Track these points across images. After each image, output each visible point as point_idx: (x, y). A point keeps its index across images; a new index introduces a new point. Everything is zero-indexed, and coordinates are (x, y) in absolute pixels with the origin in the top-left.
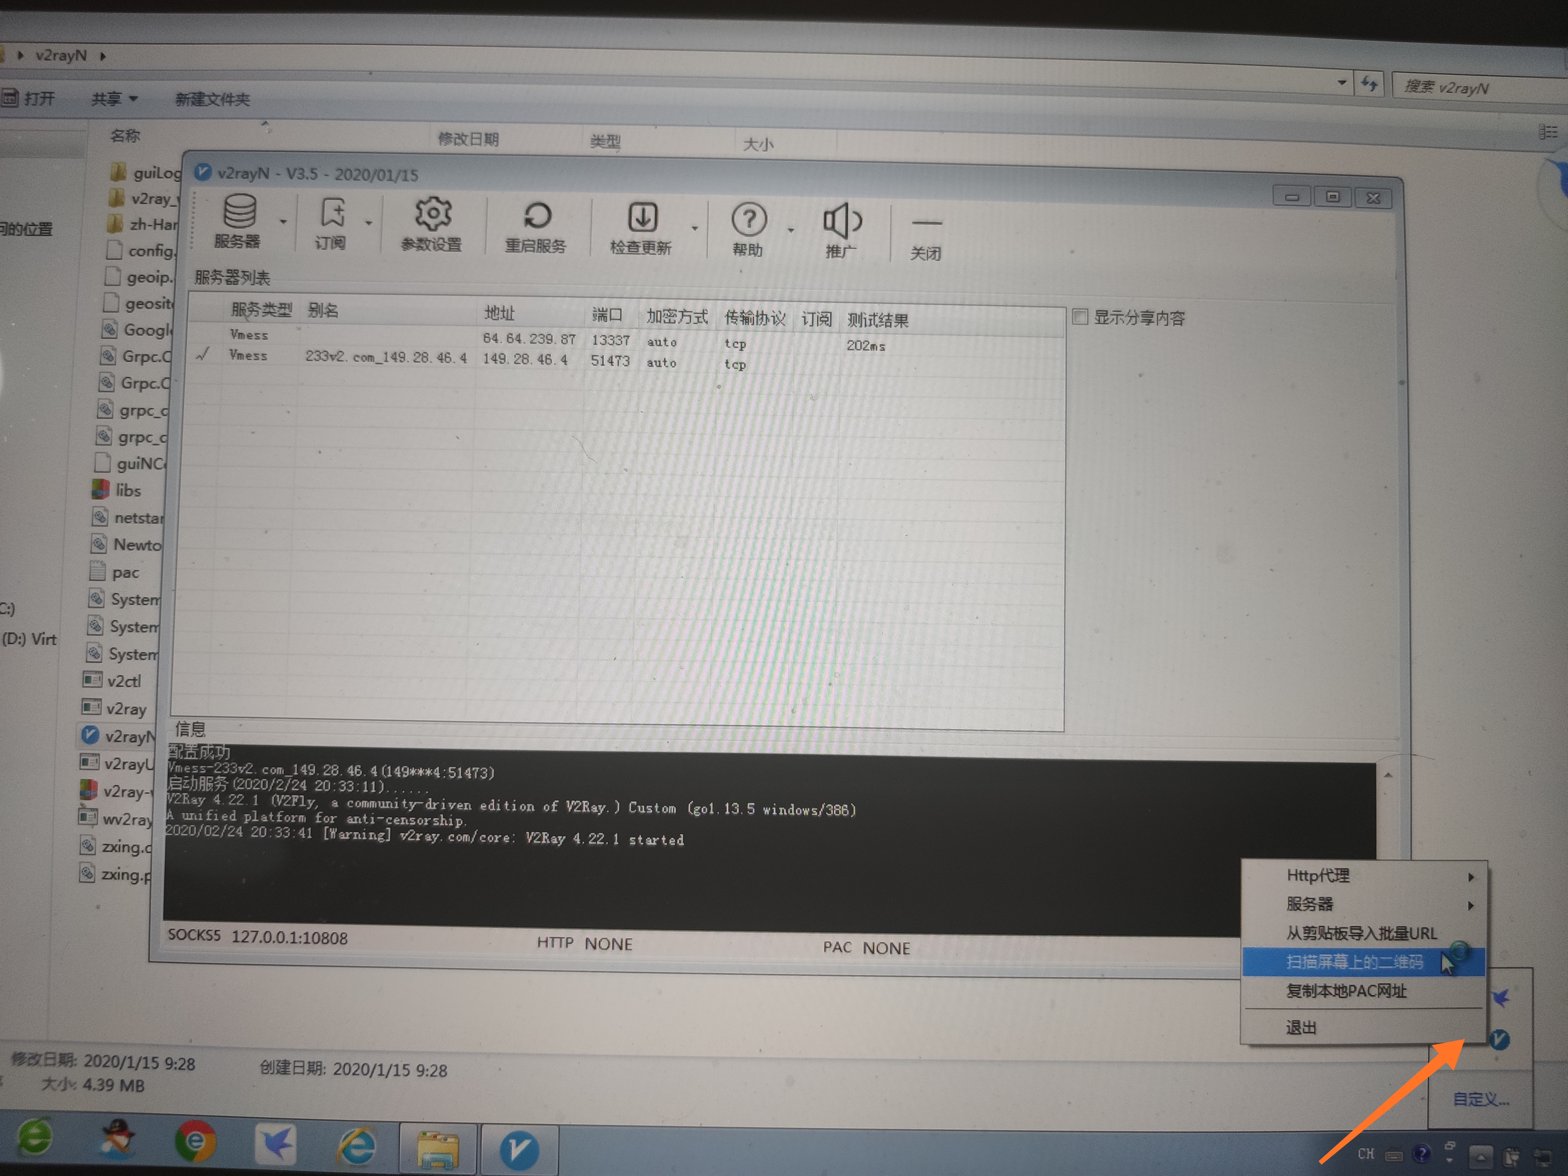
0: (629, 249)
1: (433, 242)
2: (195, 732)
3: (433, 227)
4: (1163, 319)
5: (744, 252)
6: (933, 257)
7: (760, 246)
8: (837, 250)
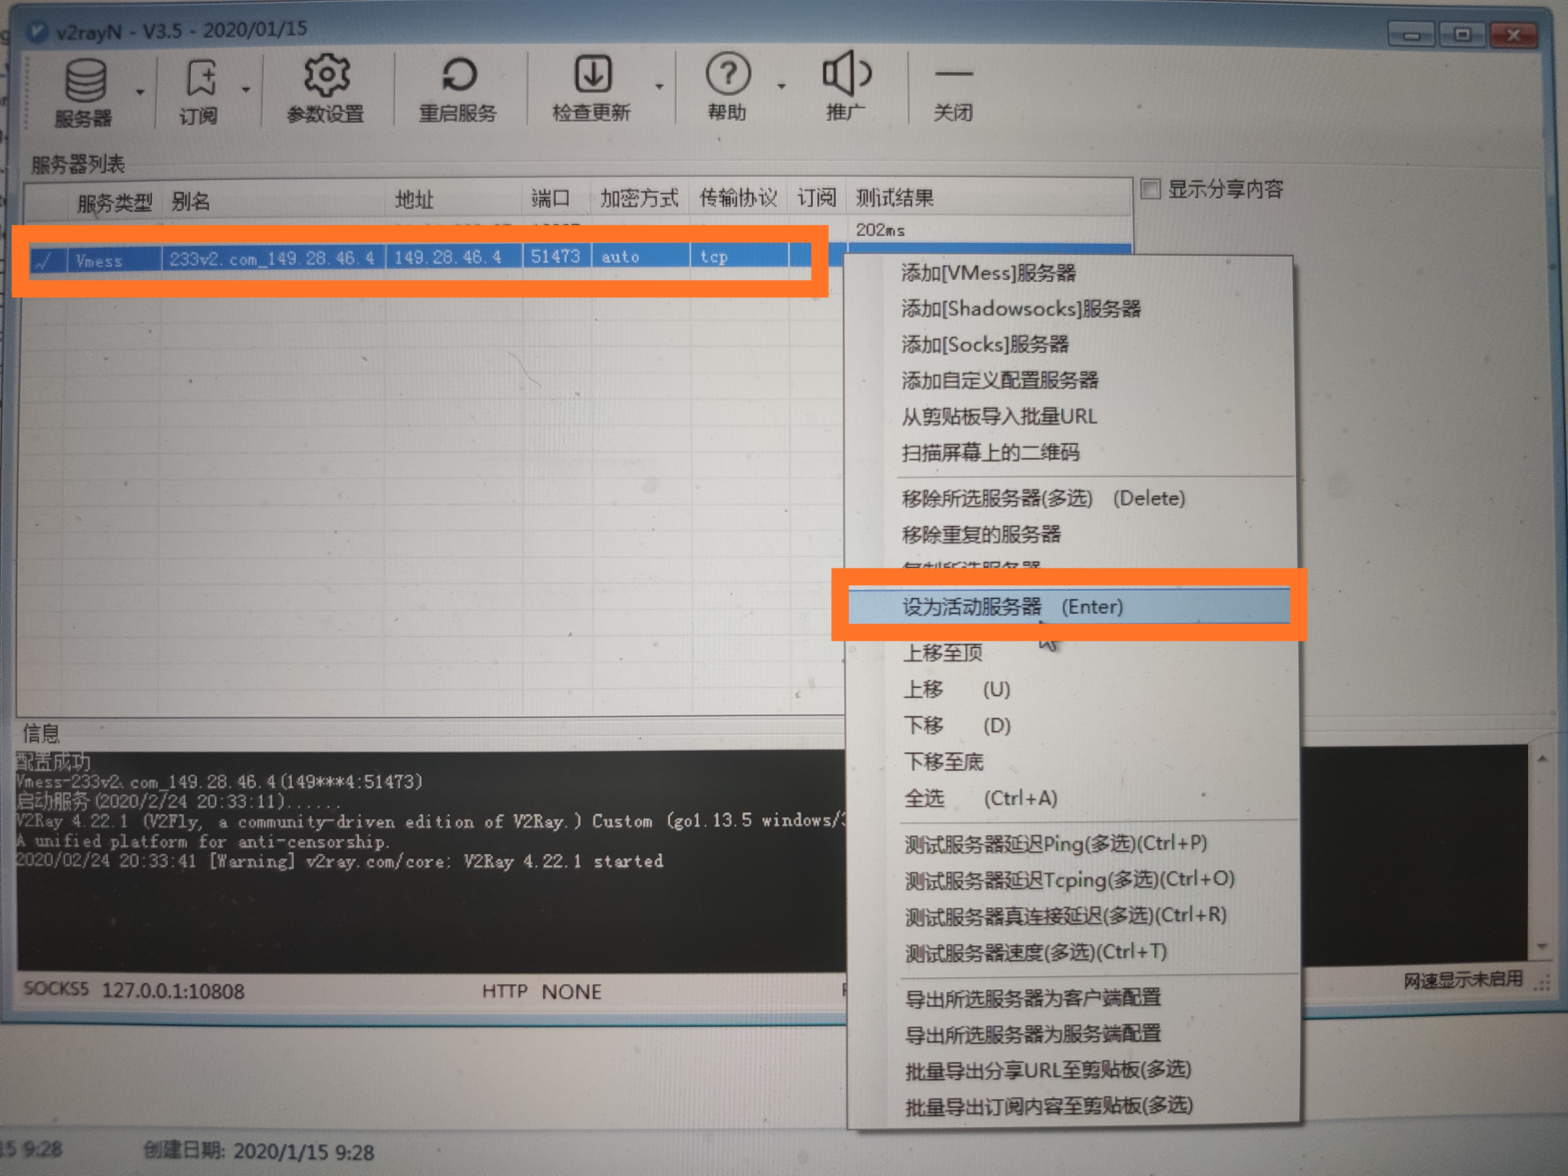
0: (577, 114)
1: (328, 111)
2: (46, 738)
3: (326, 92)
4: (1256, 190)
5: (723, 116)
6: (962, 116)
7: (742, 107)
8: (841, 111)
